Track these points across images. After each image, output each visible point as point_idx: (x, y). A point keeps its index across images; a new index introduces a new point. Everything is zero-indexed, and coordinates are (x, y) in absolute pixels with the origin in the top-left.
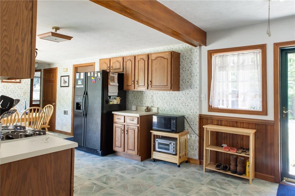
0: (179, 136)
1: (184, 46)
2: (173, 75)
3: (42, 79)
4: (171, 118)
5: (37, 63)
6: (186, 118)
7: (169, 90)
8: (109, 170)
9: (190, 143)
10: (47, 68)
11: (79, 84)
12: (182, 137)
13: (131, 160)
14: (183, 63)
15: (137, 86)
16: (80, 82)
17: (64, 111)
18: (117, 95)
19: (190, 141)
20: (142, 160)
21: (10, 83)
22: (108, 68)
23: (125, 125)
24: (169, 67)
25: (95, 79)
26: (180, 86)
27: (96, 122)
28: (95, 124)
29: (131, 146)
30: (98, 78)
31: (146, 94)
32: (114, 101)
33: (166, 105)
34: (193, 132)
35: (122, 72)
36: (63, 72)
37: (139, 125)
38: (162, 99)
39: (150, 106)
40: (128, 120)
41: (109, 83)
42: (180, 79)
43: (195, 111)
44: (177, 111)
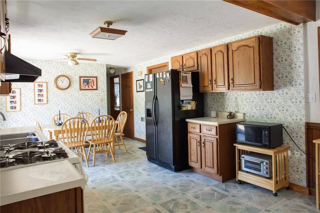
0: (274, 153)
1: (279, 27)
2: (263, 69)
3: (121, 85)
4: (261, 128)
5: (114, 68)
6: (286, 128)
7: (257, 89)
8: (180, 192)
9: (292, 163)
10: (124, 73)
11: (148, 87)
12: (280, 154)
13: (210, 179)
14: (278, 51)
15: (216, 87)
16: (149, 86)
17: (141, 117)
18: (192, 99)
19: (292, 159)
20: (224, 181)
21: (88, 91)
22: (181, 67)
23: (201, 136)
24: (257, 58)
25: (164, 81)
26: (275, 83)
27: (168, 131)
28: (167, 134)
29: (209, 163)
30: (167, 79)
31: (228, 96)
32: (187, 107)
33: (255, 110)
34: (297, 147)
35: (196, 70)
36: (139, 76)
37: (218, 137)
38: (250, 102)
39: (233, 111)
40: (204, 130)
41: (180, 84)
42: (274, 73)
43: (298, 118)
44: (271, 118)
